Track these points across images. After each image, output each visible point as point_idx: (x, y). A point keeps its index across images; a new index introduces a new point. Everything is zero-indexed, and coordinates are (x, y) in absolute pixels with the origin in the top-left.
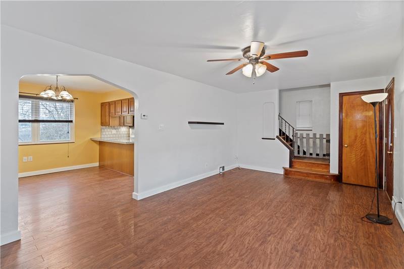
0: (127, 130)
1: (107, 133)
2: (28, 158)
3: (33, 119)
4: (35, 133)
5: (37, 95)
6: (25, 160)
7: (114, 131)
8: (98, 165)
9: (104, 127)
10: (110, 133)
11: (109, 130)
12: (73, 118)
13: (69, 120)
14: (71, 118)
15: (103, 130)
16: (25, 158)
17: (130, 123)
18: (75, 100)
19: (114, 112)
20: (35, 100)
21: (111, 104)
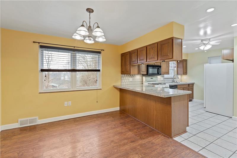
0: (141, 78)
1: (126, 81)
2: (68, 103)
3: (72, 68)
4: (73, 81)
5: (74, 47)
6: (66, 104)
7: (131, 79)
8: (119, 109)
9: (123, 75)
10: (128, 81)
11: (127, 78)
12: (100, 68)
13: (98, 69)
14: (99, 67)
15: (122, 78)
16: (66, 103)
17: (144, 72)
18: (102, 52)
19: (137, 60)
20: (73, 52)
21: (132, 53)
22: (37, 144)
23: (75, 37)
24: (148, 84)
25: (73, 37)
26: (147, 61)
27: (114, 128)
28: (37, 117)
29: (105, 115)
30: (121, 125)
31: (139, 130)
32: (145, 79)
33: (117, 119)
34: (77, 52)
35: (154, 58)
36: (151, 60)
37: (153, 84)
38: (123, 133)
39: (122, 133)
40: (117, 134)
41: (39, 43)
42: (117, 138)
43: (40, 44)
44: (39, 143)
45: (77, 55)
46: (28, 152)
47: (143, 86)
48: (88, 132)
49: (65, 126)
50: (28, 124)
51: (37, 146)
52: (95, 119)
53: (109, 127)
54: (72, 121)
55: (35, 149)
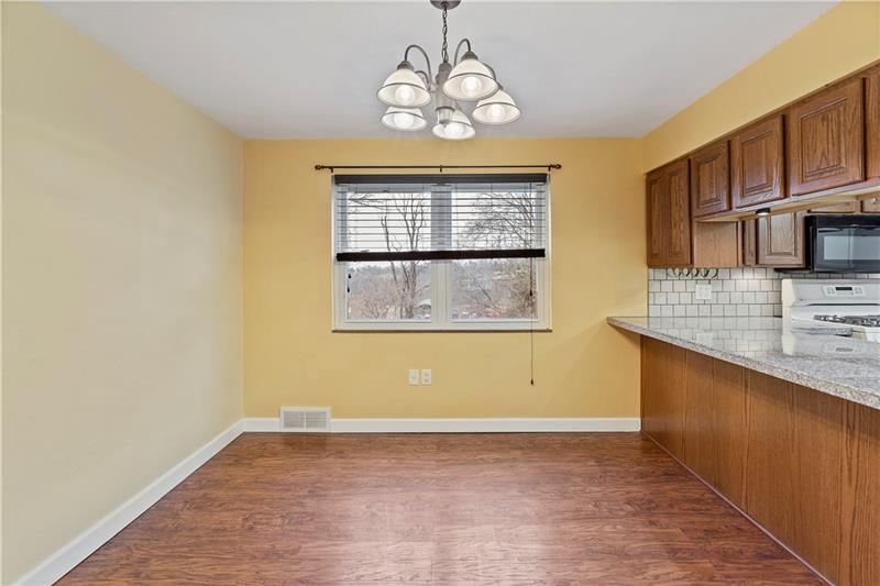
0: (767, 285)
1: (673, 298)
2: (421, 373)
5: (441, 167)
6: (414, 378)
7: (703, 291)
8: (637, 428)
9: (660, 274)
10: (686, 298)
11: (680, 285)
12: (546, 241)
13: (535, 246)
14: (540, 240)
15: (655, 287)
16: (414, 372)
17: (789, 254)
18: (553, 174)
19: (725, 193)
20: (438, 188)
21: (699, 165)
22: (302, 505)
23: (393, 121)
24: (818, 318)
25: (386, 120)
26: (786, 195)
27: (590, 518)
28: (327, 409)
29: (565, 445)
30: (629, 508)
31: (730, 569)
32: (797, 292)
33: (618, 472)
34: (454, 185)
35: (836, 168)
36: (818, 185)
37: (854, 320)
38: (627, 556)
39: (623, 554)
40: (600, 556)
41: (331, 168)
42: (592, 575)
43: (338, 172)
44: (307, 500)
45: (454, 195)
46: (267, 524)
47: (780, 331)
48: (472, 507)
49: (402, 456)
50: (302, 426)
51: (298, 509)
52: (518, 453)
53: (565, 505)
54: (432, 443)
55: (287, 521)
